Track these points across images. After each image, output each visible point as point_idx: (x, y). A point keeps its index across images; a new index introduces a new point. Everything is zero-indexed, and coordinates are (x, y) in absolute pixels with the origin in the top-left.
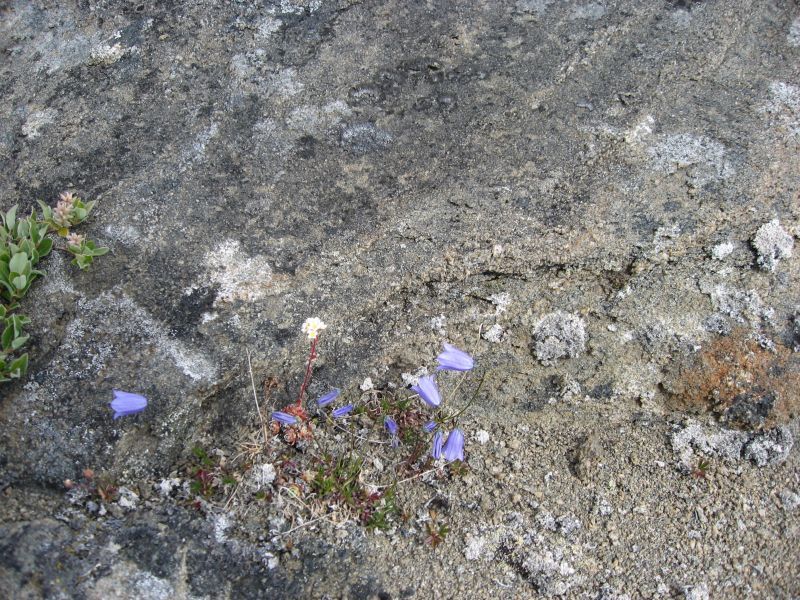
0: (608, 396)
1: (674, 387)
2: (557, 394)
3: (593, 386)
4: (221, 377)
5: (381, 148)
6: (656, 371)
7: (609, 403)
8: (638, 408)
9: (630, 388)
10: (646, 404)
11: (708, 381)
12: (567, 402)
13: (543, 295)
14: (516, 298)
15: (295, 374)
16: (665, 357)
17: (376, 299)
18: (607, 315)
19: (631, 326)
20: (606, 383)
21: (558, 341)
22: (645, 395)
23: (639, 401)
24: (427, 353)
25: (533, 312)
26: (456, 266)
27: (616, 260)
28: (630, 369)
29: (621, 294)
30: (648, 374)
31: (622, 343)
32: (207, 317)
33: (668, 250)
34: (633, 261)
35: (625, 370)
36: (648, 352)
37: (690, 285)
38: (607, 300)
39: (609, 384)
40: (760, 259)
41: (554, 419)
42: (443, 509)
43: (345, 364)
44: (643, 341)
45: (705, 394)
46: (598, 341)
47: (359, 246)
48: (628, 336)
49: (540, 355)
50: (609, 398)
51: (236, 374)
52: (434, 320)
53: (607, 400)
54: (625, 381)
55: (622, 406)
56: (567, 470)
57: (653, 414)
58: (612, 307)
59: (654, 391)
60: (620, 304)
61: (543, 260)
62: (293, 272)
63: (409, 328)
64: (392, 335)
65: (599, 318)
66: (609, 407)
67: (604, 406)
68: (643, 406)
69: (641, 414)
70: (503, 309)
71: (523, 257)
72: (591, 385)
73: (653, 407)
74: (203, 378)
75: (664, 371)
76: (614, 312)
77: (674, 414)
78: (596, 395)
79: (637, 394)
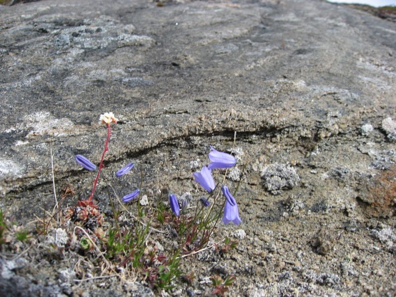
0: (324, 209)
1: (368, 198)
2: (288, 210)
3: (311, 205)
4: (27, 173)
5: (147, 85)
6: (352, 191)
7: (326, 214)
8: (346, 218)
9: (338, 202)
10: (351, 213)
11: (388, 193)
12: (296, 216)
13: (264, 153)
14: (247, 151)
15: (86, 190)
16: (355, 183)
17: (150, 141)
18: (308, 165)
19: (326, 169)
20: (320, 202)
21: (280, 179)
22: (349, 206)
23: (346, 212)
24: (188, 187)
25: (260, 162)
26: (206, 122)
27: (307, 129)
28: (334, 192)
29: (313, 153)
30: (347, 193)
31: (323, 179)
32: (20, 143)
33: (337, 123)
34: (318, 131)
35: (331, 193)
36: (342, 182)
37: (353, 150)
38: (305, 157)
39: (322, 202)
40: (389, 136)
41: (289, 228)
42: (222, 275)
43: (128, 184)
44: (337, 176)
45: (389, 203)
46: (306, 179)
47: (137, 113)
48: (325, 175)
49: (270, 187)
50: (325, 211)
51: (39, 174)
52: (192, 162)
53: (324, 212)
54: (333, 199)
55: (335, 217)
56: (312, 252)
57: (358, 222)
58: (310, 161)
59: (355, 203)
60: (315, 159)
61: (263, 122)
62: (89, 124)
63: (174, 167)
64: (162, 170)
65: (303, 168)
66: (326, 217)
67: (323, 217)
68: (349, 215)
69: (349, 222)
70: (240, 158)
71: (250, 119)
72: (311, 204)
73: (356, 216)
74: (10, 172)
75: (357, 190)
76: (312, 163)
77: (372, 220)
78: (314, 210)
79: (343, 206)
